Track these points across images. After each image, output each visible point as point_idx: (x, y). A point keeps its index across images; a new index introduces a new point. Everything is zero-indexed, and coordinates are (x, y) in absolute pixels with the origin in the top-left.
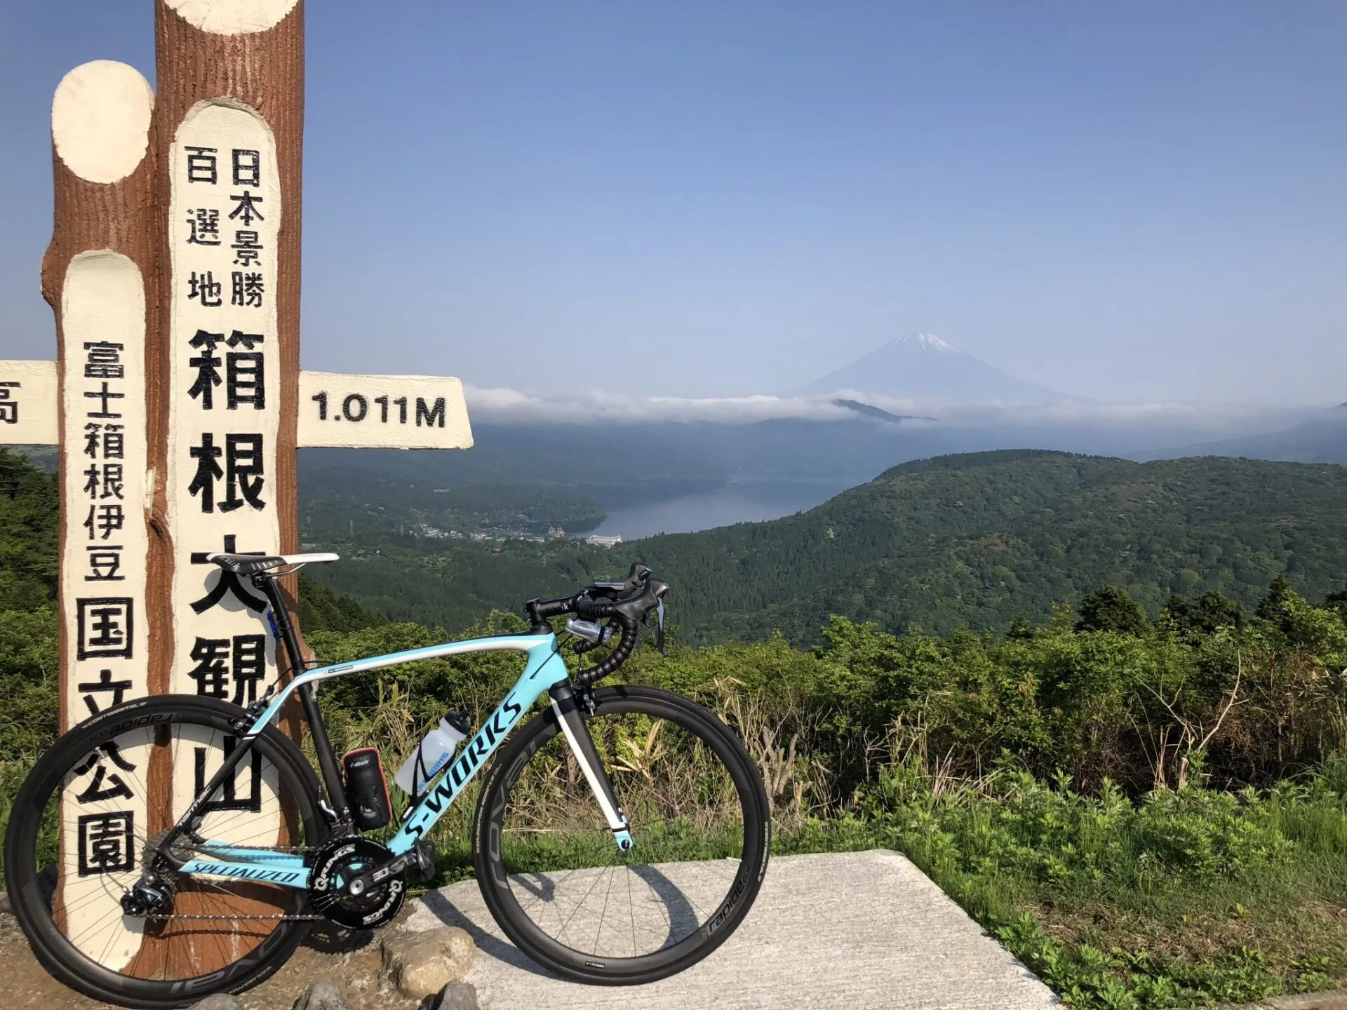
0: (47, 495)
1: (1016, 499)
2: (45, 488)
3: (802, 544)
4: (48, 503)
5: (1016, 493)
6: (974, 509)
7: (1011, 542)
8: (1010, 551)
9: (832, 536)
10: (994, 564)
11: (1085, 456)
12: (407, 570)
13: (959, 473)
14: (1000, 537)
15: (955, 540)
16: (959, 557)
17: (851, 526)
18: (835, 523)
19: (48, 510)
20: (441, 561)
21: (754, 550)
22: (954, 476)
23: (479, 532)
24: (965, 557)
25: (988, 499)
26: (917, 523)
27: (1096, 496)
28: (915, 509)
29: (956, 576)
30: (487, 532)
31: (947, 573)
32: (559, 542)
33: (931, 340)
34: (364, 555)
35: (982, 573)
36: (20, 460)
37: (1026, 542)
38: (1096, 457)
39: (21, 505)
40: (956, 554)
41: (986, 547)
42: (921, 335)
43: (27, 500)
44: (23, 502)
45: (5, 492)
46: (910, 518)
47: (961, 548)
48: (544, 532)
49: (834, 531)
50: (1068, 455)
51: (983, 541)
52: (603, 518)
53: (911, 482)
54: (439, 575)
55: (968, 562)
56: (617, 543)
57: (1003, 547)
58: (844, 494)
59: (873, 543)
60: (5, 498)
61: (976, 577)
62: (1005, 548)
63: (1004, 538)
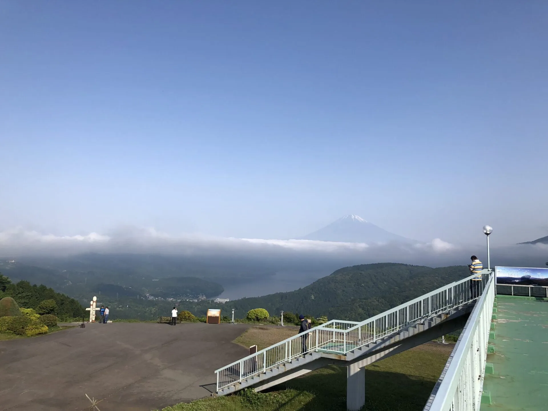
0: (15, 290)
1: (385, 283)
2: (15, 288)
3: (301, 302)
4: (15, 293)
5: (385, 281)
6: (369, 287)
7: (380, 301)
8: (380, 304)
9: (313, 298)
10: (373, 309)
11: (412, 265)
12: (139, 314)
13: (363, 272)
14: (375, 299)
15: (359, 300)
16: (360, 307)
17: (321, 294)
18: (314, 293)
19: (15, 295)
20: (153, 310)
21: (282, 304)
22: (361, 274)
23: (170, 298)
24: (362, 307)
25: (374, 283)
26: (346, 292)
27: (414, 282)
28: (345, 287)
29: (359, 314)
30: (173, 297)
31: (355, 313)
32: (203, 301)
33: (356, 218)
34: (122, 308)
35: (369, 314)
36: (6, 279)
37: (386, 300)
38: (417, 266)
39: (7, 294)
40: (359, 305)
41: (370, 302)
42: (353, 216)
43: (9, 292)
44: (8, 293)
45: (1, 289)
46: (343, 291)
47: (361, 303)
48: (197, 298)
49: (314, 296)
50: (406, 265)
51: (369, 301)
52: (222, 291)
53: (344, 276)
54: (153, 316)
55: (363, 309)
56: (226, 302)
57: (377, 303)
58: (318, 281)
59: (329, 301)
60: (1, 291)
61: (367, 315)
62: (378, 303)
63: (377, 299)
